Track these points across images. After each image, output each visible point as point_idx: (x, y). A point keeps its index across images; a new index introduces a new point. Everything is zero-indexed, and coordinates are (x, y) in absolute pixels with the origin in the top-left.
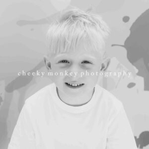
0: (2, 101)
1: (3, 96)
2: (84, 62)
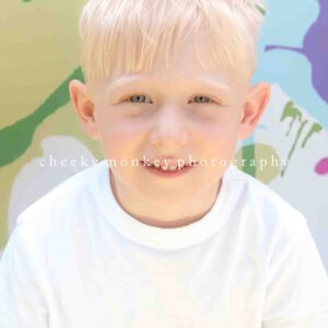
2: (196, 98)
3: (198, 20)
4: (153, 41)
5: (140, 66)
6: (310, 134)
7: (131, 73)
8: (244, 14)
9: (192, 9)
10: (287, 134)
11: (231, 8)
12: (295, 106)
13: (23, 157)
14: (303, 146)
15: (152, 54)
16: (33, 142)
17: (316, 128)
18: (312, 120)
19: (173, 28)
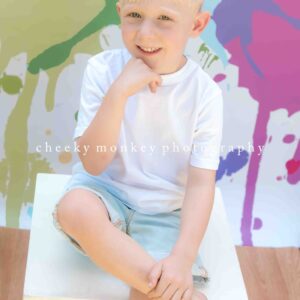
0: (21, 86)
1: (23, 79)
6: (212, 61)
10: (201, 60)
12: (206, 46)
17: (216, 58)
18: (214, 54)
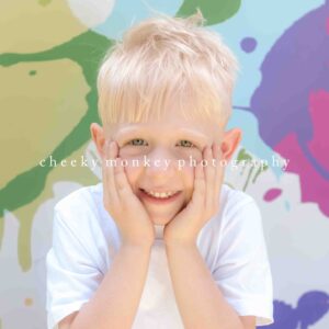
2: (182, 142)
3: (184, 84)
4: (148, 100)
5: (138, 119)
7: (132, 124)
8: (221, 78)
9: (179, 75)
10: (241, 174)
11: (210, 72)
12: (247, 152)
13: (38, 199)
14: (254, 181)
15: (148, 110)
16: (47, 185)
19: (163, 92)
